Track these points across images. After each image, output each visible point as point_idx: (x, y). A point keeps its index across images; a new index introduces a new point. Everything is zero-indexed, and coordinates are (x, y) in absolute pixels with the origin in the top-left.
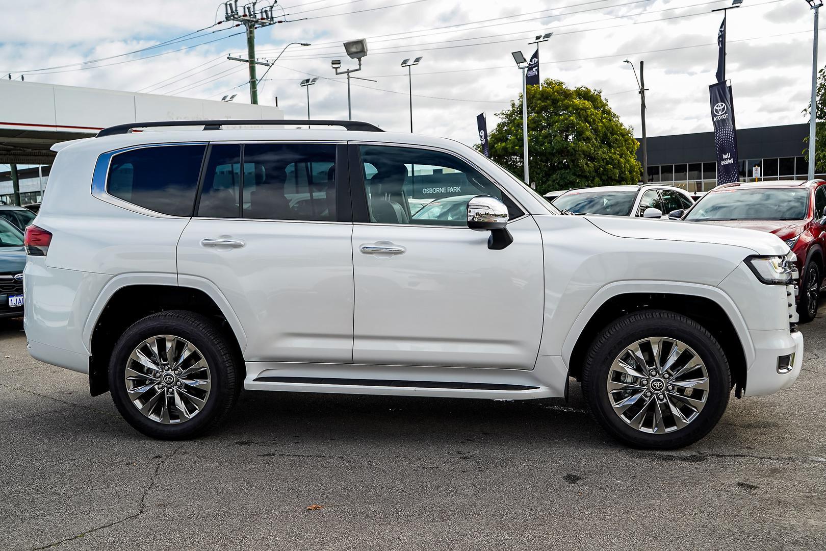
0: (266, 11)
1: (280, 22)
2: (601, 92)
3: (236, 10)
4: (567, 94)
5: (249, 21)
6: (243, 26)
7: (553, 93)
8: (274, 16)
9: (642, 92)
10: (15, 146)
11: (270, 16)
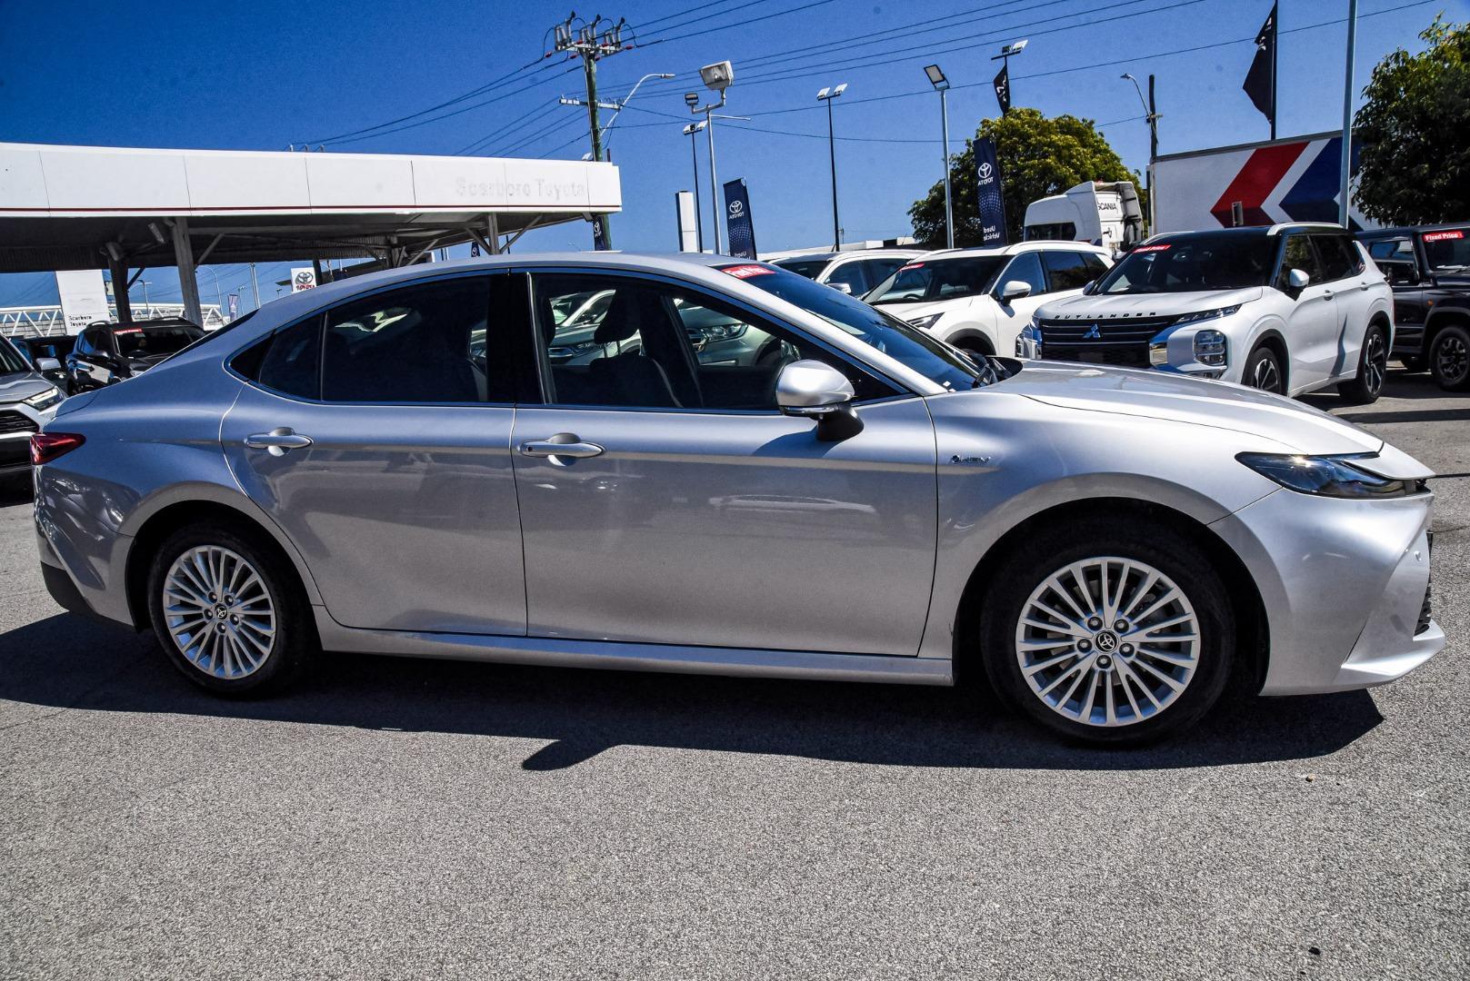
0: (609, 34)
1: (629, 48)
2: (1092, 122)
3: (568, 37)
4: (1044, 128)
5: (586, 49)
6: (580, 56)
7: (1023, 127)
8: (620, 40)
9: (1151, 121)
10: (279, 236)
11: (614, 41)
